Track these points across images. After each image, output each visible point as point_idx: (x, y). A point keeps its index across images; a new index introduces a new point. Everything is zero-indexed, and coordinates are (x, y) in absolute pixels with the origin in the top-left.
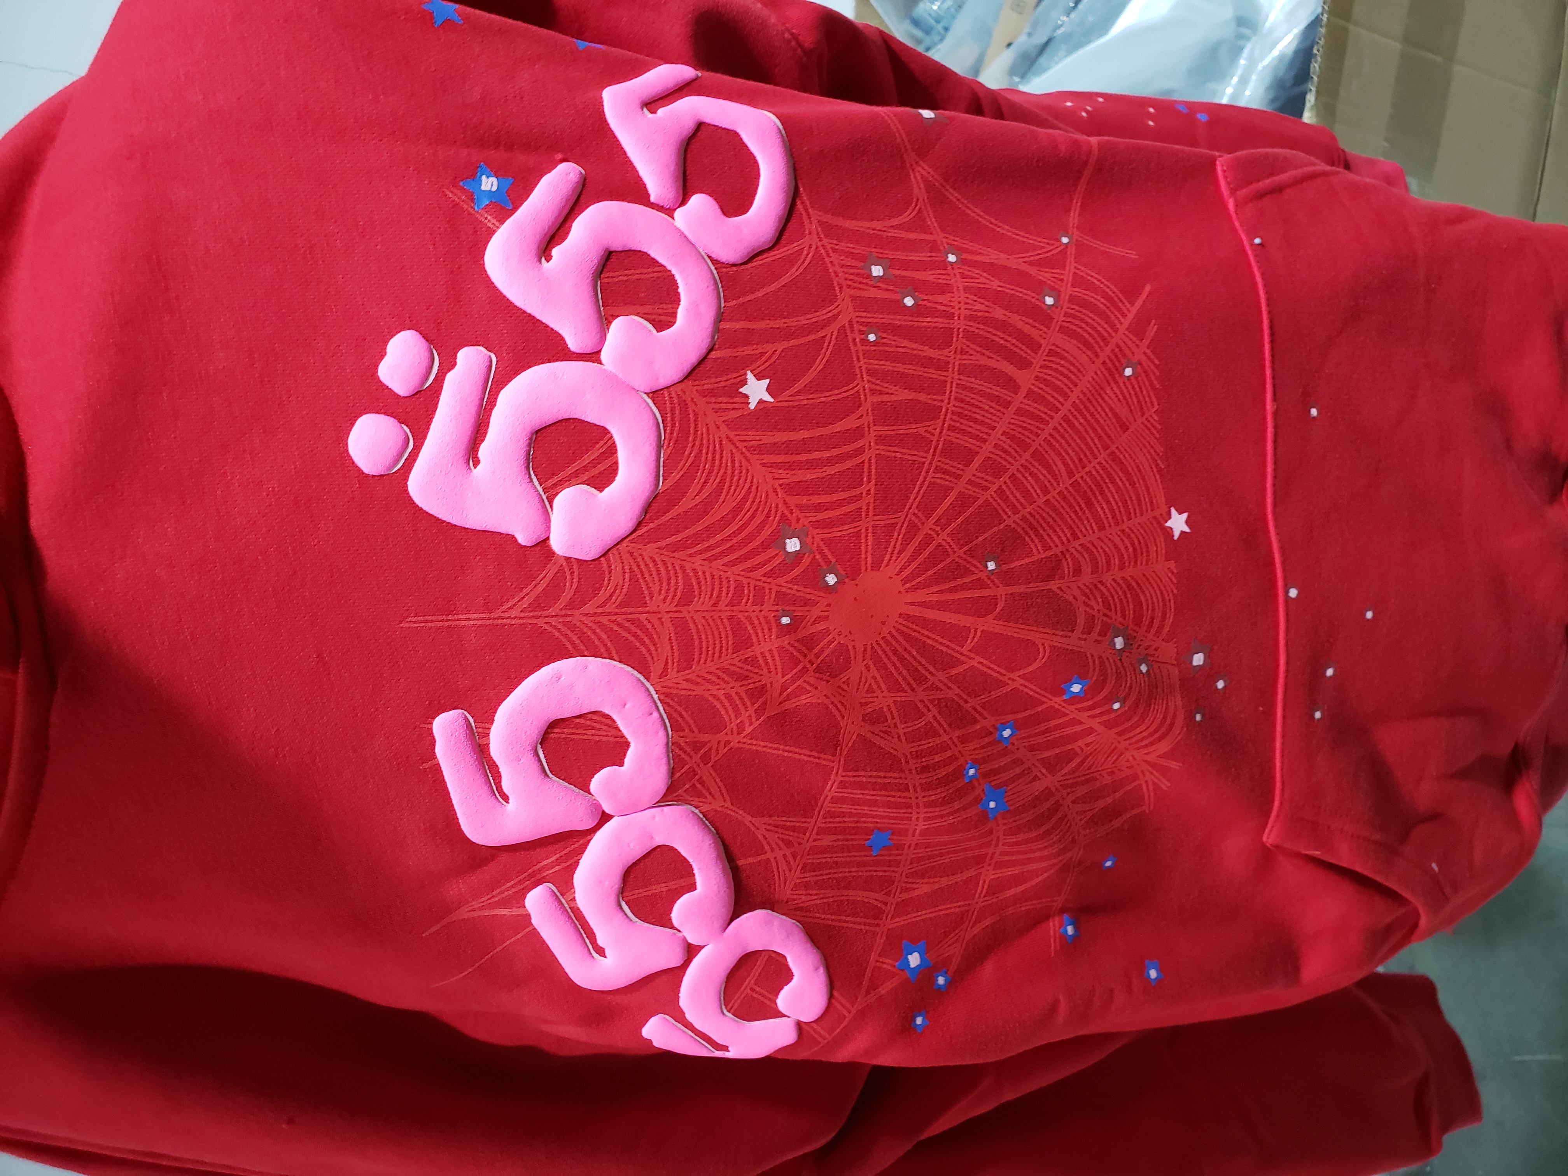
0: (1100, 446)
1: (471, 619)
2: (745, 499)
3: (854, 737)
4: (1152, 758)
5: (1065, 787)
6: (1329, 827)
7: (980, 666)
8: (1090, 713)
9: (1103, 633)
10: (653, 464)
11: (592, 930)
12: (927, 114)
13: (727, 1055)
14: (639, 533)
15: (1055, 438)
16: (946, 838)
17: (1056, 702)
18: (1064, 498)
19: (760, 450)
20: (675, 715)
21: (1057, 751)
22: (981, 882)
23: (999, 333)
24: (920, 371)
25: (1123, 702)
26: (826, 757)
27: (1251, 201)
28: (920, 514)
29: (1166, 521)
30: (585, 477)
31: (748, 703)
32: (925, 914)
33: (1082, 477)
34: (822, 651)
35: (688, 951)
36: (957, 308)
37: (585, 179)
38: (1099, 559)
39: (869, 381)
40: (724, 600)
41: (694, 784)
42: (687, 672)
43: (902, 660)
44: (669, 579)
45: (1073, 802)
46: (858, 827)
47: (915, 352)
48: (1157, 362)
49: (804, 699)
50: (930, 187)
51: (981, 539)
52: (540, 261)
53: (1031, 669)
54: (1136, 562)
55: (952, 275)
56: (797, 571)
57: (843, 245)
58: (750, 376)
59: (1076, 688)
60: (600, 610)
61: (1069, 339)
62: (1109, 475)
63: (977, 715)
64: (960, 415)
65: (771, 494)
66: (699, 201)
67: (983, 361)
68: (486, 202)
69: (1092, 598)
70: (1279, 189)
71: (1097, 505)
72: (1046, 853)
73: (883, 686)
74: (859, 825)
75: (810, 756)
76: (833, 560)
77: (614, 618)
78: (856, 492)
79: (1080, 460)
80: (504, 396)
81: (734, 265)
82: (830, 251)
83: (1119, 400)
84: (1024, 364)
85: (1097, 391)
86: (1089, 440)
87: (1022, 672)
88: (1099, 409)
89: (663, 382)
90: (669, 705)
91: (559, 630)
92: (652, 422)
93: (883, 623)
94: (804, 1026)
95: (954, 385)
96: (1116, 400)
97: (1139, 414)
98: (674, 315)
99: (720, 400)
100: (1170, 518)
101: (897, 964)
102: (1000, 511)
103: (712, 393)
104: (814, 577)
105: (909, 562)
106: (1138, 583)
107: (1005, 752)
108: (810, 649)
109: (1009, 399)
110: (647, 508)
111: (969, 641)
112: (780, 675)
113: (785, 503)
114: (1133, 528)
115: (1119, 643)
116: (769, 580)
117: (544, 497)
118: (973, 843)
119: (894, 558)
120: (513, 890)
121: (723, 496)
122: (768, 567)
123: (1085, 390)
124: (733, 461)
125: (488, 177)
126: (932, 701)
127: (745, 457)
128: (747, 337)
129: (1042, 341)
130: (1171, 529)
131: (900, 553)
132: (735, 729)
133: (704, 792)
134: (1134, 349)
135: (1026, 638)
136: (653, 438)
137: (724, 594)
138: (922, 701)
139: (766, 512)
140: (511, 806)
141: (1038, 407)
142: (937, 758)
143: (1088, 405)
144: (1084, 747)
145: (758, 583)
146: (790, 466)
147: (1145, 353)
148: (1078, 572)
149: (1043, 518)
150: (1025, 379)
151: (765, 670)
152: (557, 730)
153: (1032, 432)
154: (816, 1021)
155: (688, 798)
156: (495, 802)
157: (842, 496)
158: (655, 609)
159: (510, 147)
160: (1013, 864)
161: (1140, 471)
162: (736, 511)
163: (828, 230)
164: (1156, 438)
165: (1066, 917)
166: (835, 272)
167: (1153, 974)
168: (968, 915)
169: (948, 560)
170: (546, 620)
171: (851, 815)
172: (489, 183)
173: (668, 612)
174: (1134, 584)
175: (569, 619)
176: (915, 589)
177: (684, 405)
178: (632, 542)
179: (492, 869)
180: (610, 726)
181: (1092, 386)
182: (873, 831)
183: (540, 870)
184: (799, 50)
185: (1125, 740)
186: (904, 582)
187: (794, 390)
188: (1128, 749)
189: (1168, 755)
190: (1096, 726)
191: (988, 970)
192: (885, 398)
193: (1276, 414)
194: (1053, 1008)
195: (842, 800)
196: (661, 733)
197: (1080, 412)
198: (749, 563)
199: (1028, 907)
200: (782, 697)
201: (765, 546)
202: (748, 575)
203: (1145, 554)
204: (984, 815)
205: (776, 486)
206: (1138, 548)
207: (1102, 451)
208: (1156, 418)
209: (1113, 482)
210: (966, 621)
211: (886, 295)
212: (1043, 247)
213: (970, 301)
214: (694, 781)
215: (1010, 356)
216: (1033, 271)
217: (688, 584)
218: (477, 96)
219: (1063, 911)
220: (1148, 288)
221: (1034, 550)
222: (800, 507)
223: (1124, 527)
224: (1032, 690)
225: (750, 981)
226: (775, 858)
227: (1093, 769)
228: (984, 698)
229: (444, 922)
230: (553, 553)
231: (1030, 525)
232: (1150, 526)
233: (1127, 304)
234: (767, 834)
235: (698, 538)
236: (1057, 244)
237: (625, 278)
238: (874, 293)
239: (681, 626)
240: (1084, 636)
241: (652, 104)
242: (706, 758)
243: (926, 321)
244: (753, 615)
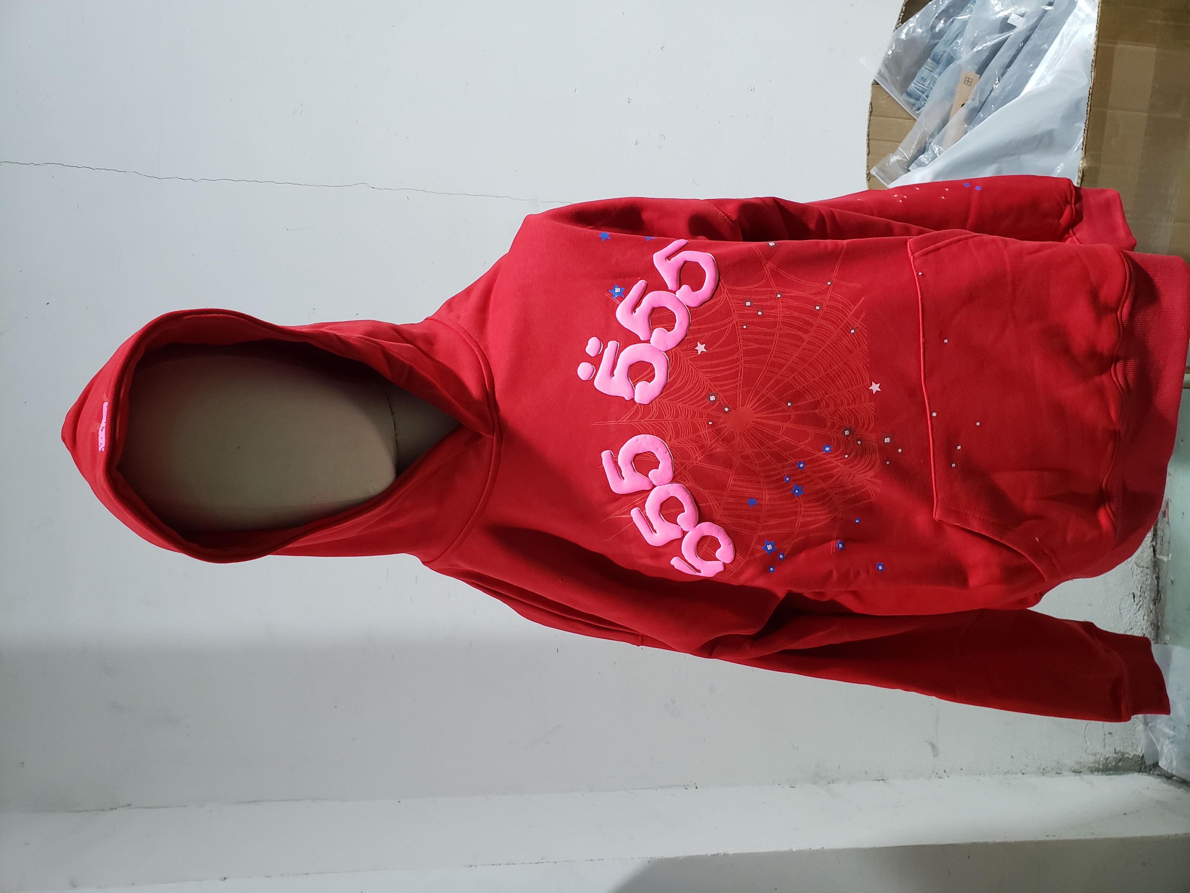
0: (839, 360)
1: (612, 423)
2: (696, 383)
3: (738, 463)
4: (868, 478)
5: (831, 488)
6: (966, 514)
7: (786, 440)
8: (835, 459)
9: (839, 428)
10: (666, 374)
11: (652, 525)
12: (772, 244)
13: (701, 574)
14: (661, 395)
15: (819, 358)
16: (778, 503)
17: (821, 454)
18: (822, 380)
19: (701, 367)
20: (674, 453)
21: (825, 473)
22: (797, 522)
23: (796, 321)
24: (763, 337)
25: (849, 455)
26: (727, 469)
27: (921, 256)
28: (760, 387)
29: (870, 387)
30: (645, 379)
31: (699, 451)
32: (774, 531)
33: (830, 372)
34: (724, 434)
35: (683, 533)
36: (779, 314)
37: (647, 285)
38: (838, 402)
39: (742, 342)
40: (689, 417)
41: (682, 477)
42: (678, 439)
43: (755, 437)
44: (671, 410)
45: (836, 494)
46: (743, 496)
47: (761, 331)
48: (865, 327)
49: (718, 450)
50: (772, 271)
51: (785, 395)
52: (632, 314)
53: (807, 441)
54: (855, 402)
55: (778, 302)
56: (715, 406)
57: (736, 296)
58: (699, 343)
59: (827, 449)
60: (650, 420)
61: (825, 321)
62: (843, 371)
63: (788, 458)
64: (778, 352)
65: (705, 381)
66: (684, 287)
67: (789, 332)
68: (616, 296)
69: (835, 416)
70: (938, 249)
71: (836, 381)
72: (823, 512)
73: (748, 446)
74: (743, 495)
75: (721, 469)
76: (727, 403)
77: (654, 422)
78: (736, 380)
79: (830, 365)
80: (622, 355)
81: (695, 307)
82: (731, 298)
83: (849, 342)
84: (806, 332)
85: (839, 339)
86: (834, 357)
87: (803, 443)
88: (840, 346)
89: (669, 348)
90: (672, 450)
91: (637, 426)
92: (665, 360)
93: (747, 424)
94: (726, 565)
95: (777, 341)
96: (847, 342)
97: (858, 347)
98: (674, 326)
99: (688, 352)
100: (872, 385)
101: (762, 548)
102: (794, 385)
103: (686, 350)
104: (721, 408)
105: (755, 403)
106: (856, 411)
107: (801, 473)
108: (720, 433)
109: (799, 345)
110: (664, 388)
111: (781, 431)
112: (709, 441)
113: (710, 384)
114: (854, 390)
115: (847, 433)
116: (704, 410)
117: (633, 385)
118: (791, 506)
119: (749, 402)
120: (627, 509)
121: (688, 383)
122: (704, 406)
123: (833, 339)
124: (692, 371)
125: (617, 288)
126: (768, 452)
127: (696, 370)
128: (699, 331)
129: (814, 323)
130: (872, 390)
131: (752, 400)
132: (695, 459)
133: (685, 479)
134: (855, 322)
135: (804, 430)
136: (666, 366)
137: (689, 415)
138: (764, 452)
139: (703, 387)
140: (625, 481)
141: (812, 347)
142: (772, 473)
143: (834, 344)
144: (837, 473)
145: (700, 411)
146: (711, 372)
147: (860, 324)
148: (828, 406)
149: (812, 387)
150: (806, 337)
151: (704, 440)
152: (637, 457)
153: (809, 356)
154: (730, 563)
155: (680, 481)
156: (620, 479)
157: (730, 381)
158: (667, 419)
159: (624, 277)
160: (810, 516)
161: (857, 368)
162: (692, 388)
163: (731, 291)
164: (866, 356)
165: (839, 541)
166: (732, 306)
167: (880, 568)
168: (792, 534)
169: (772, 402)
170: (634, 423)
171: (740, 491)
172: (617, 290)
173: (671, 420)
174: (854, 411)
175: (640, 422)
176: (758, 412)
177: (676, 354)
178: (659, 398)
179: (619, 502)
180: (654, 456)
181: (836, 338)
182: (749, 498)
183: (635, 503)
184: (730, 221)
185: (854, 470)
186: (754, 410)
187: (714, 347)
188: (856, 474)
189: (875, 476)
190: (839, 464)
191: (803, 556)
192: (748, 347)
193: (924, 343)
194: (830, 573)
195: (735, 486)
196: (670, 459)
197: (831, 347)
198: (697, 405)
199: (819, 535)
200: (710, 449)
201: (703, 399)
202: (697, 408)
203: (859, 399)
204: (793, 495)
205: (707, 379)
206: (856, 397)
207: (840, 362)
208: (866, 348)
209: (845, 373)
210: (779, 424)
211: (752, 312)
212: (819, 287)
213: (784, 311)
214: (682, 475)
215: (800, 329)
216: (812, 297)
217: (677, 411)
218: (614, 262)
219: (837, 539)
220: (863, 298)
221: (808, 398)
222: (715, 386)
223: (849, 390)
224: (809, 449)
225: (705, 546)
226: (713, 504)
227: (843, 482)
228: (790, 452)
229: (607, 519)
230: (636, 402)
231: (807, 390)
232: (862, 389)
233: (853, 306)
234: (709, 496)
235: (680, 397)
236: (825, 285)
237: (658, 316)
238: (746, 312)
239: (675, 425)
240: (830, 430)
241: (669, 257)
242: (685, 468)
243: (766, 320)
244: (699, 421)
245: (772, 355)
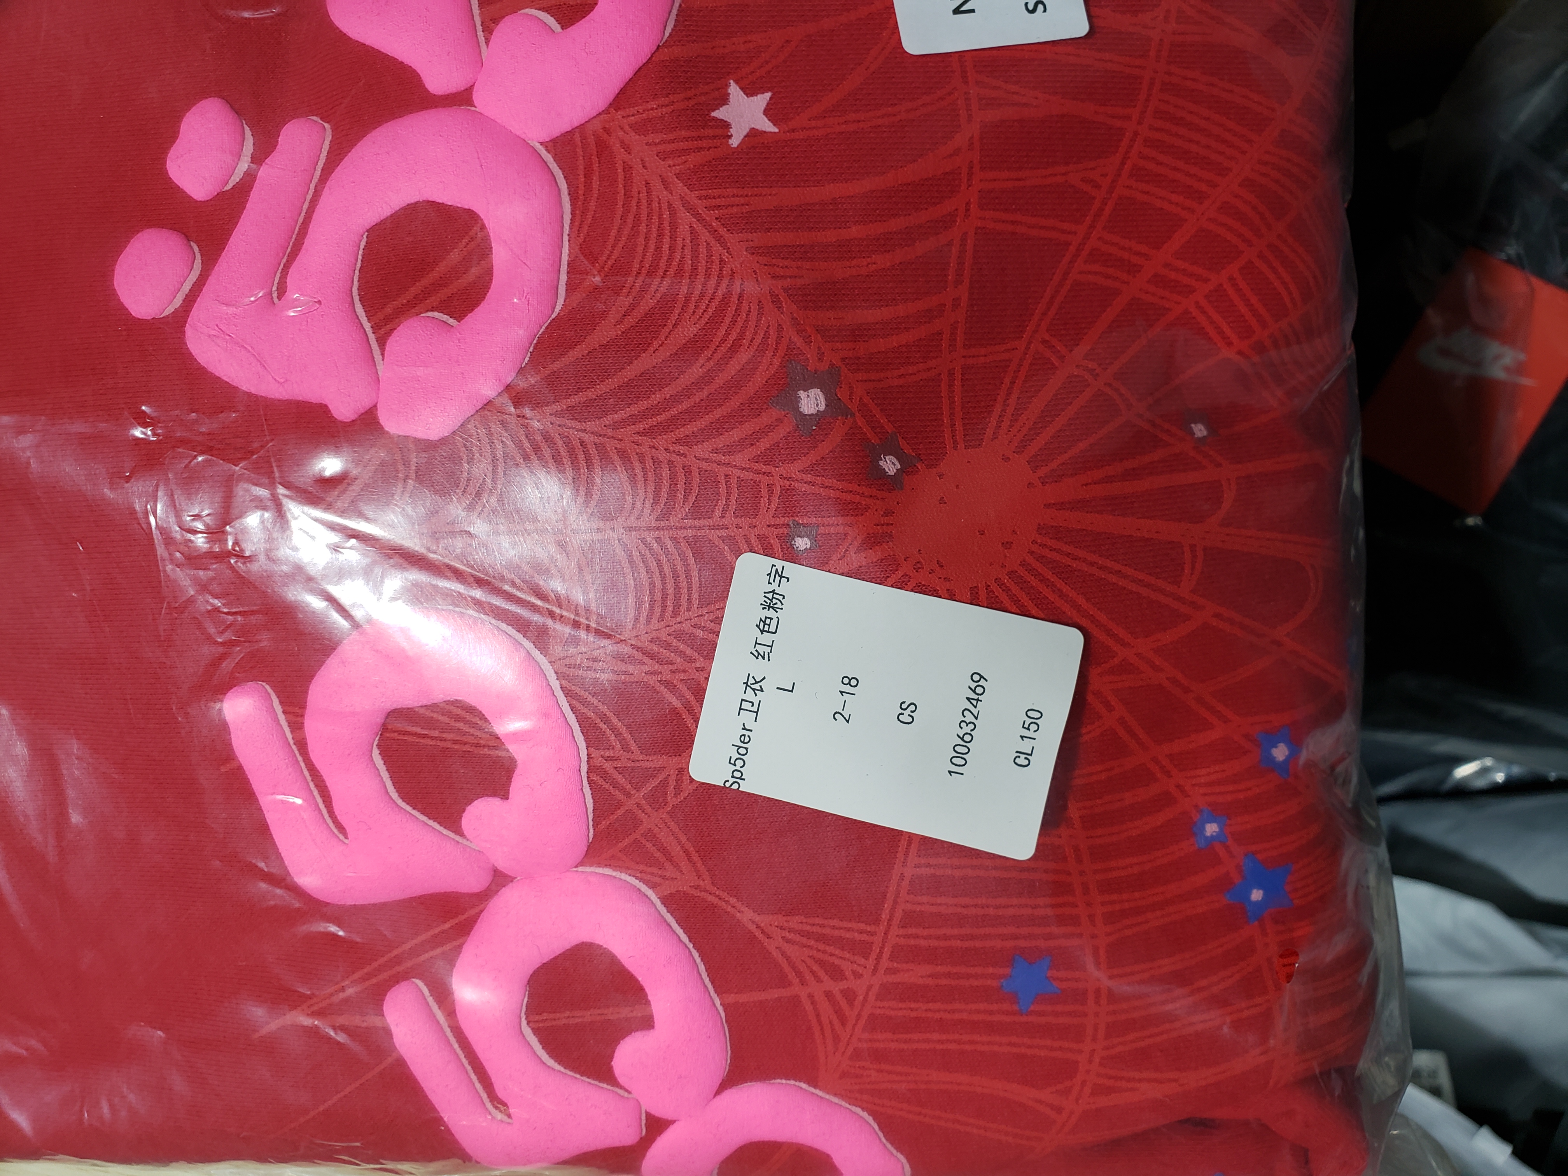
245: (1127, 167)
